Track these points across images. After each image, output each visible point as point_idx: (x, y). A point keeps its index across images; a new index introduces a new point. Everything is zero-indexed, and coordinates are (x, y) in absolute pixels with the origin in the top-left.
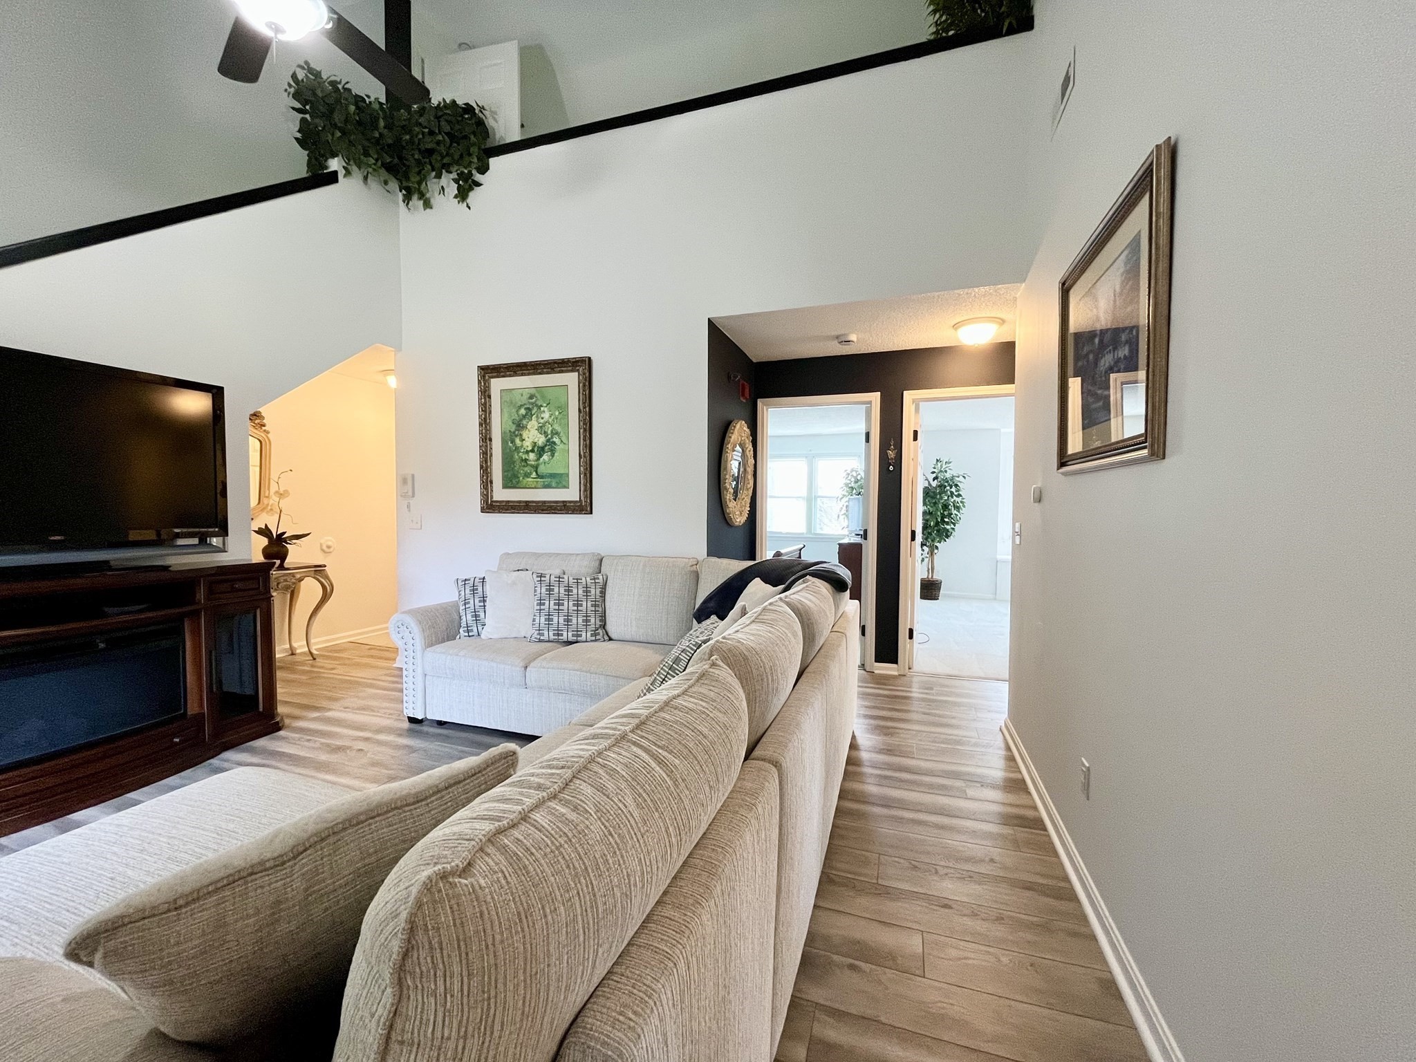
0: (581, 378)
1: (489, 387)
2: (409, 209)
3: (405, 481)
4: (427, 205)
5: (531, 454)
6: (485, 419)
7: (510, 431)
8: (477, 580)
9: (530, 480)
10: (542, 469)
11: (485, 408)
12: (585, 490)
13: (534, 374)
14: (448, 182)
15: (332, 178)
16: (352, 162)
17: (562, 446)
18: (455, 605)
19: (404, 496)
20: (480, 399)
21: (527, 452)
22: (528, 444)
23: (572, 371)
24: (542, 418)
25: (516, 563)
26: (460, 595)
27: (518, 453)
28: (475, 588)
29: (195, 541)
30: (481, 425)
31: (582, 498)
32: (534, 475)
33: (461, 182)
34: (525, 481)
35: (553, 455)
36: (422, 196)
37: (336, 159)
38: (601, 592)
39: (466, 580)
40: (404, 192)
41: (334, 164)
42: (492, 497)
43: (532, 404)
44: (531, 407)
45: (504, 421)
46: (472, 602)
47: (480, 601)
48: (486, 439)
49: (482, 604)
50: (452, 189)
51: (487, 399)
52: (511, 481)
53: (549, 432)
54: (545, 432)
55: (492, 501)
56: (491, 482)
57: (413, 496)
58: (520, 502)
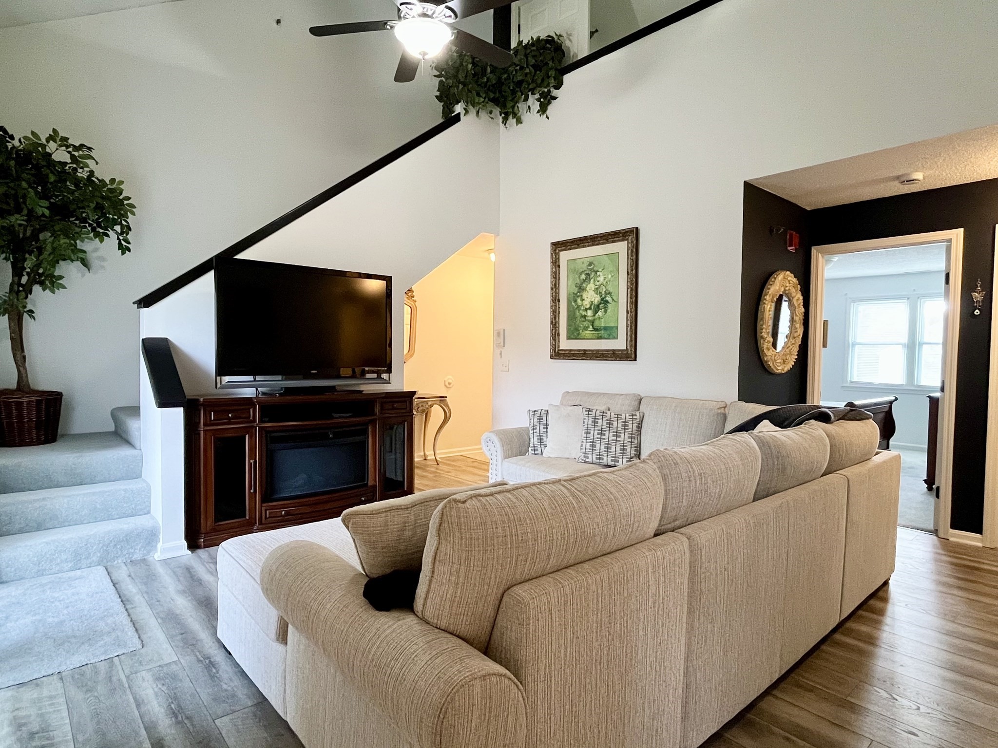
0: (630, 246)
1: (559, 259)
2: (506, 128)
3: (499, 334)
4: (519, 121)
5: (588, 311)
6: (555, 284)
7: (574, 293)
8: (543, 411)
9: (587, 332)
10: (597, 324)
11: (556, 276)
12: (631, 341)
13: (593, 245)
14: (533, 102)
15: (457, 119)
16: (469, 104)
17: (613, 303)
18: (526, 430)
19: (498, 346)
20: (552, 269)
21: (586, 310)
22: (586, 303)
23: (623, 240)
24: (598, 281)
25: (573, 399)
26: (530, 422)
27: (579, 310)
28: (541, 418)
29: (375, 376)
30: (552, 289)
31: (628, 347)
32: (591, 328)
33: (542, 100)
34: (583, 334)
35: (606, 312)
36: (515, 115)
37: (460, 104)
38: (638, 427)
39: (535, 411)
40: (503, 115)
41: (459, 108)
42: (559, 347)
43: (590, 270)
44: (590, 272)
45: (569, 284)
46: (538, 428)
47: (544, 428)
48: (555, 300)
49: (545, 430)
50: (536, 106)
51: (557, 268)
52: (573, 334)
53: (603, 293)
54: (600, 293)
55: (558, 350)
56: (559, 335)
57: (504, 346)
58: (579, 350)
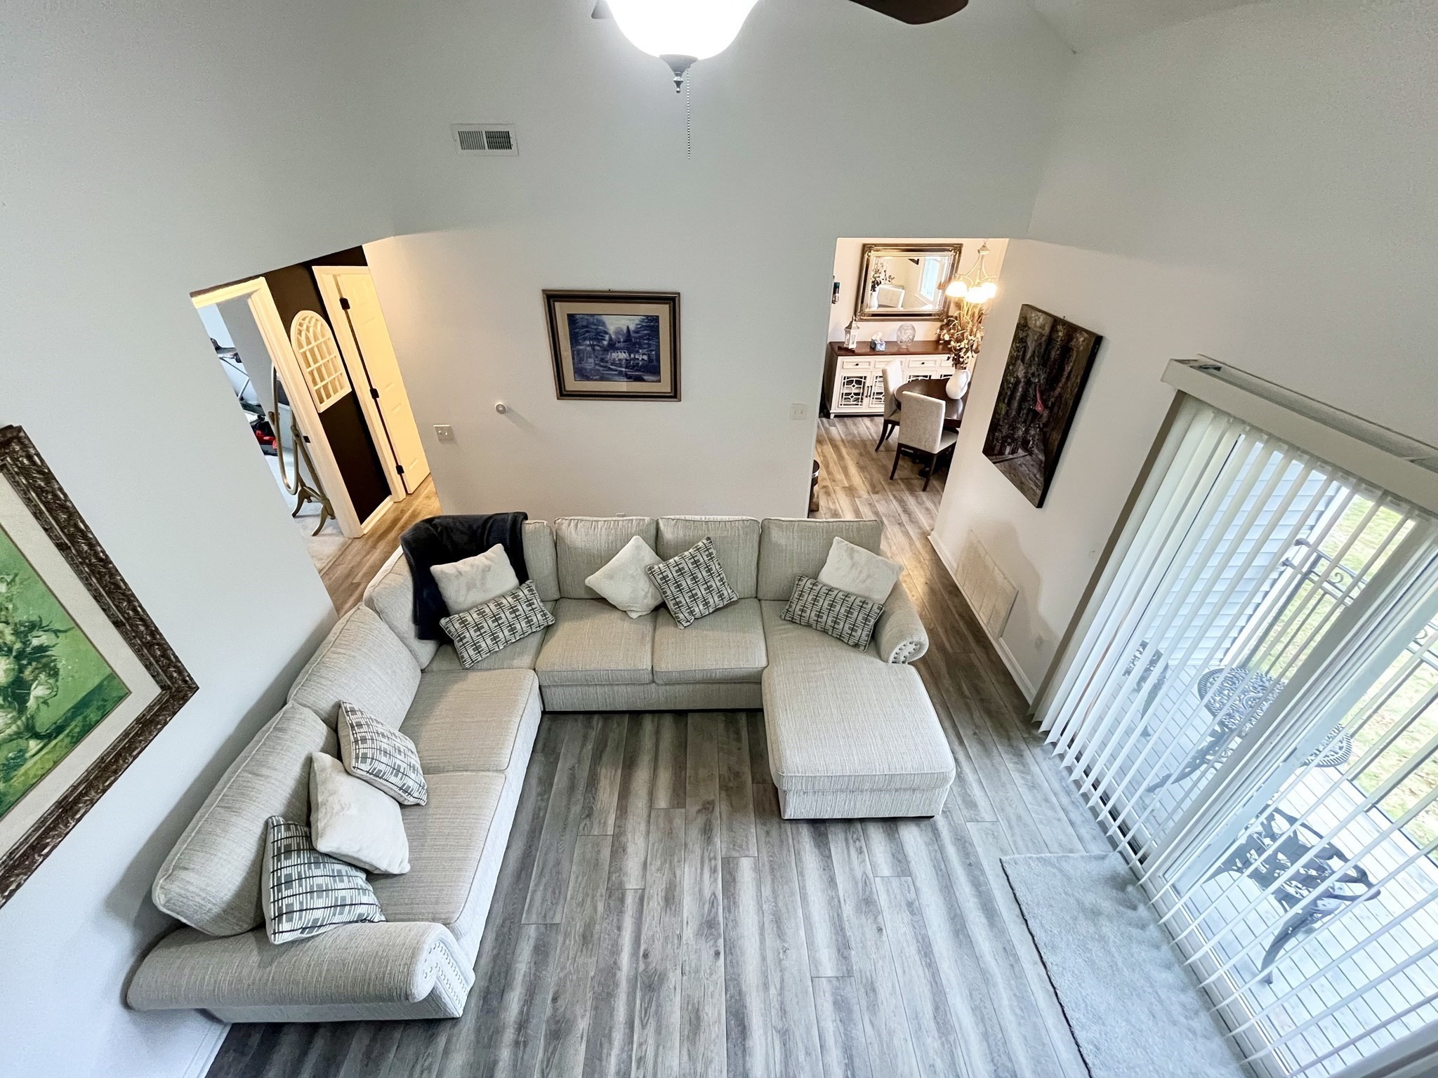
10: (45, 721)
17: (61, 639)
32: (34, 747)
34: (17, 780)
35: (54, 673)
58: (44, 819)
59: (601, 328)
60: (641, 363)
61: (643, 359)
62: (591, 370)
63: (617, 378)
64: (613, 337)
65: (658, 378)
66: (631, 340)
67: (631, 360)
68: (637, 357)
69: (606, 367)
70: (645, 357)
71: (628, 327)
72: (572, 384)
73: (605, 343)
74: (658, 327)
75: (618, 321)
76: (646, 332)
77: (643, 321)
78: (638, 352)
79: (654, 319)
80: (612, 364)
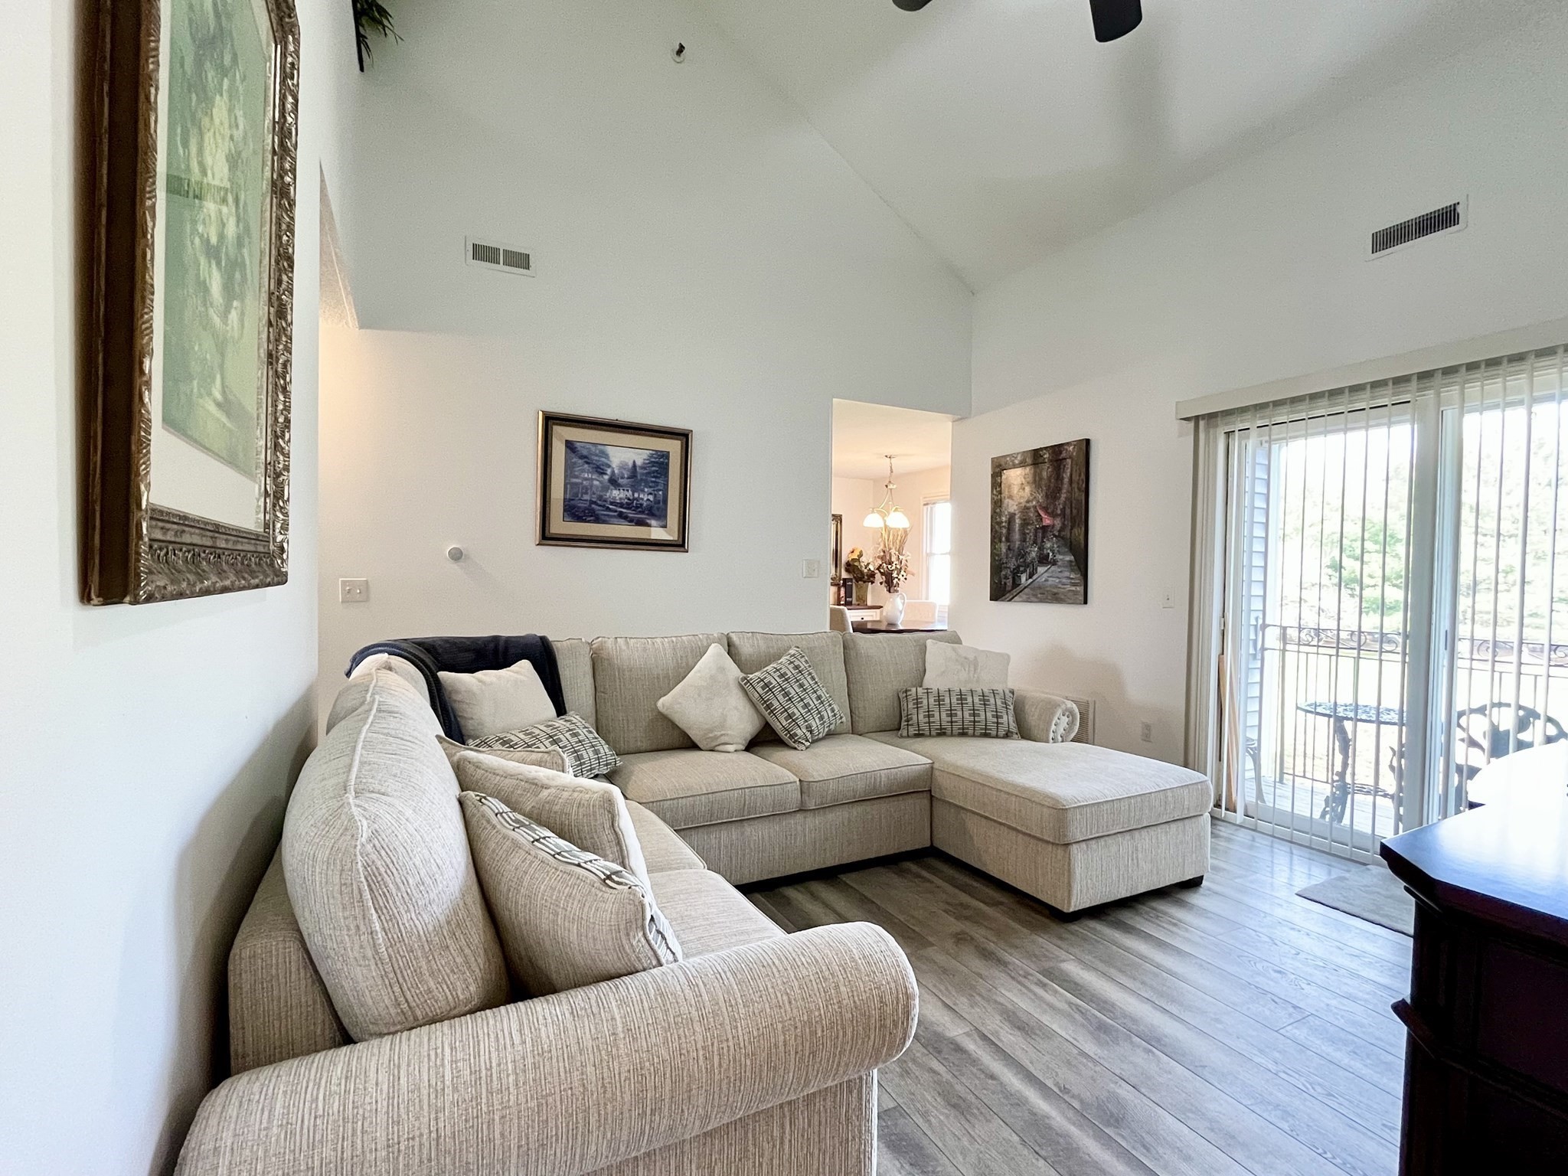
59: (603, 459)
60: (645, 504)
61: (648, 500)
62: (586, 509)
63: (615, 520)
64: (616, 471)
65: (664, 523)
66: (636, 476)
67: (634, 499)
68: (641, 496)
69: (604, 506)
70: (651, 498)
71: (634, 462)
72: (560, 525)
73: (606, 477)
74: (667, 464)
75: (623, 454)
76: (654, 468)
77: (651, 456)
78: (643, 491)
79: (663, 456)
80: (612, 503)
